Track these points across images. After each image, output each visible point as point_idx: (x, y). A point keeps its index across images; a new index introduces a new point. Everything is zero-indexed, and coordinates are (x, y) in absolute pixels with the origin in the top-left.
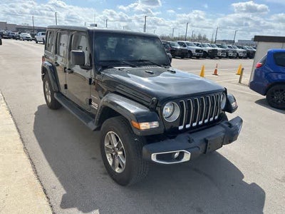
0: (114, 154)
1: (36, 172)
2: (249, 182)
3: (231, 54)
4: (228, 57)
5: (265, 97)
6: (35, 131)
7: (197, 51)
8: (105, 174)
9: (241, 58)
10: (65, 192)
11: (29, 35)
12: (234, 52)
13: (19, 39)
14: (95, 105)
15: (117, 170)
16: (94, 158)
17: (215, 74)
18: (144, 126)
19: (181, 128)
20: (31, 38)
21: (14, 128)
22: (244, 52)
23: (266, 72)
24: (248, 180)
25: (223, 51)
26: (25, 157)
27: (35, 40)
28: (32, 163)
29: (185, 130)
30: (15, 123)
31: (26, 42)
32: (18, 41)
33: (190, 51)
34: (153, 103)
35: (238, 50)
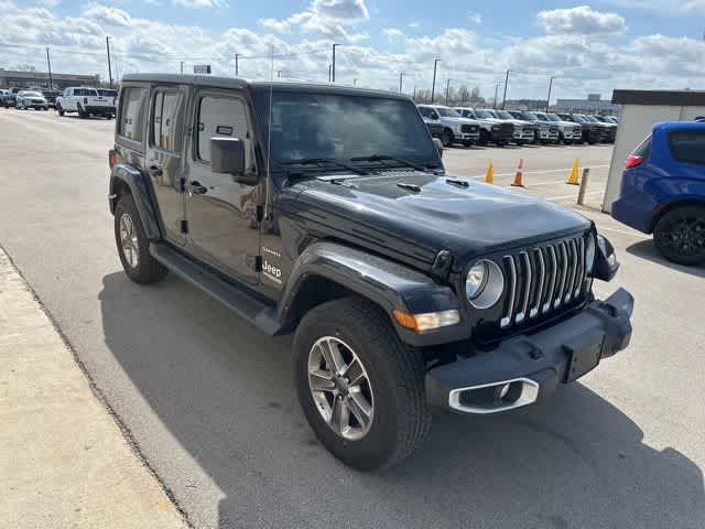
0: (335, 392)
1: (136, 448)
2: (659, 446)
3: (545, 134)
4: (539, 141)
5: (651, 237)
6: (111, 342)
7: (466, 128)
8: (312, 443)
9: (568, 142)
10: (222, 496)
11: (39, 96)
12: (553, 129)
13: (14, 105)
14: (272, 273)
15: (347, 433)
16: (274, 405)
17: (518, 183)
18: (426, 322)
19: (505, 322)
20: (46, 102)
21: (55, 337)
22: (575, 129)
23: (652, 176)
24: (654, 441)
25: (525, 128)
26: (97, 408)
27: (57, 107)
28: (122, 424)
29: (515, 328)
30: (55, 324)
31: (32, 112)
32: (12, 111)
33: (448, 130)
34: (441, 264)
35: (562, 123)
